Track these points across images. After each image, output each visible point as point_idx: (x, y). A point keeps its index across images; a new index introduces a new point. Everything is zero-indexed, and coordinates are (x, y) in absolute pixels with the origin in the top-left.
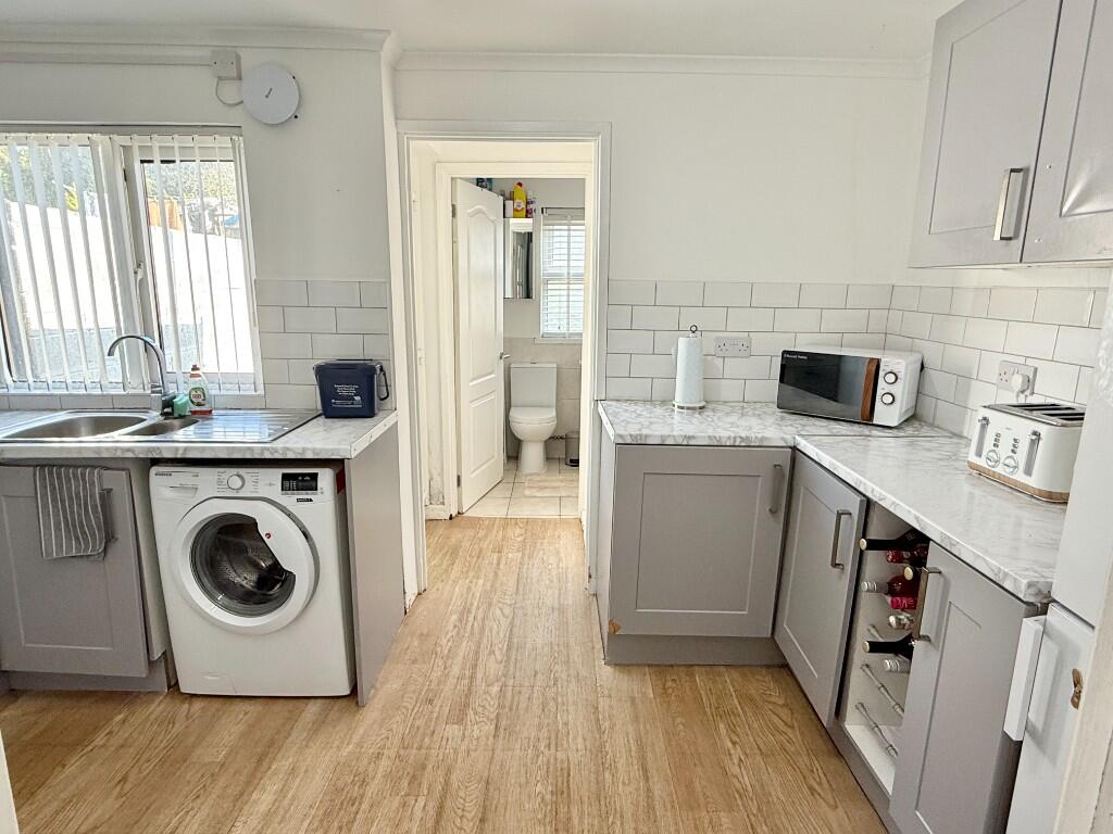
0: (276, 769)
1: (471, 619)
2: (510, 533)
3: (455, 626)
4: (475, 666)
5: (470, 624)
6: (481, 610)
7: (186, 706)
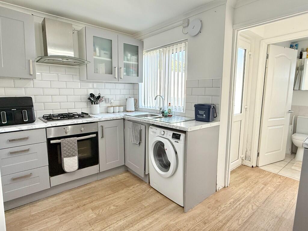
0: (154, 216)
1: (238, 203)
2: (275, 180)
3: (230, 203)
4: (228, 221)
5: (236, 205)
6: (244, 202)
7: (149, 189)
